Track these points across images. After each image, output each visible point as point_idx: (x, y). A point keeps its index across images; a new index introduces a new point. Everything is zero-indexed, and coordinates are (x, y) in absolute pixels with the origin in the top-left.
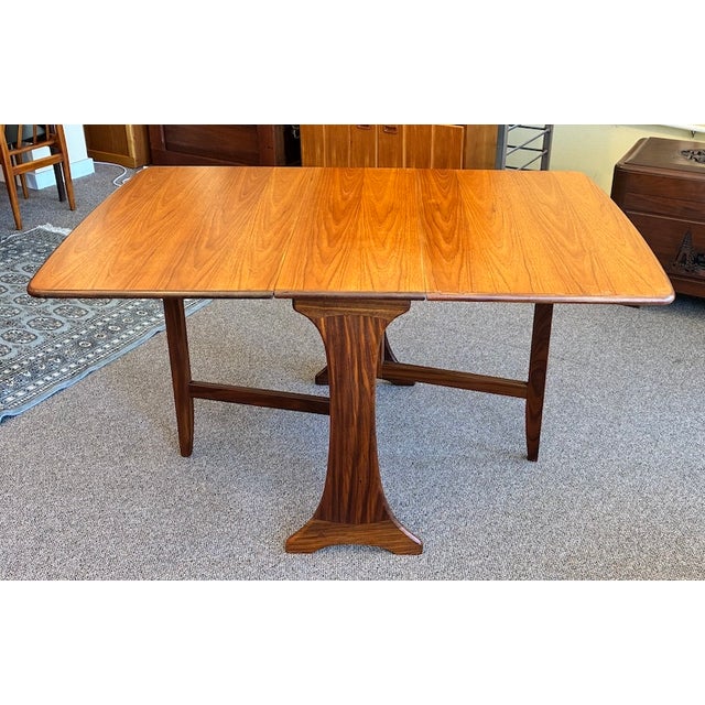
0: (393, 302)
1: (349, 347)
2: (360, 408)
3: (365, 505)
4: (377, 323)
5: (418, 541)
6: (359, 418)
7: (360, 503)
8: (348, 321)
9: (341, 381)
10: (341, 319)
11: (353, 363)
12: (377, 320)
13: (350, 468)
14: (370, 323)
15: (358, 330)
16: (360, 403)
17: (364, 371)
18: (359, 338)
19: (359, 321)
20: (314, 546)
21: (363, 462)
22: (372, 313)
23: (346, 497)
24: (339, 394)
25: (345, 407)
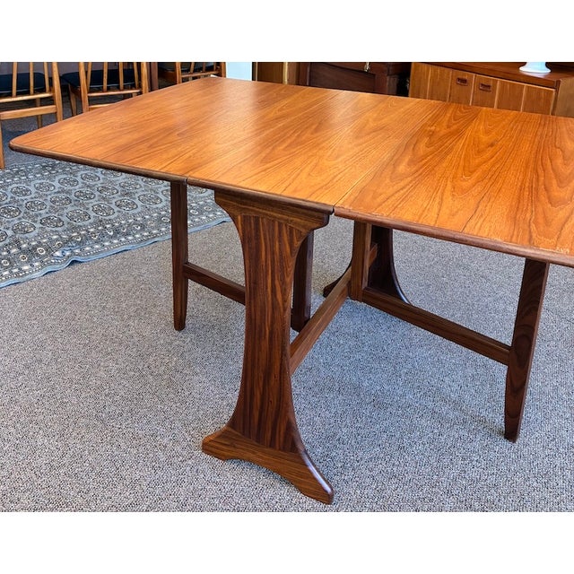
0: (310, 212)
1: (263, 253)
2: (273, 323)
3: (274, 429)
4: (291, 232)
5: (329, 489)
6: (271, 333)
7: (269, 424)
8: (263, 224)
9: (255, 289)
10: (257, 219)
11: (267, 271)
12: (291, 229)
13: (261, 384)
14: (284, 231)
15: (273, 235)
16: (273, 317)
17: (277, 282)
18: (273, 246)
19: (274, 226)
20: (226, 453)
21: (273, 382)
22: (287, 220)
23: (256, 414)
24: (252, 301)
25: (258, 318)
